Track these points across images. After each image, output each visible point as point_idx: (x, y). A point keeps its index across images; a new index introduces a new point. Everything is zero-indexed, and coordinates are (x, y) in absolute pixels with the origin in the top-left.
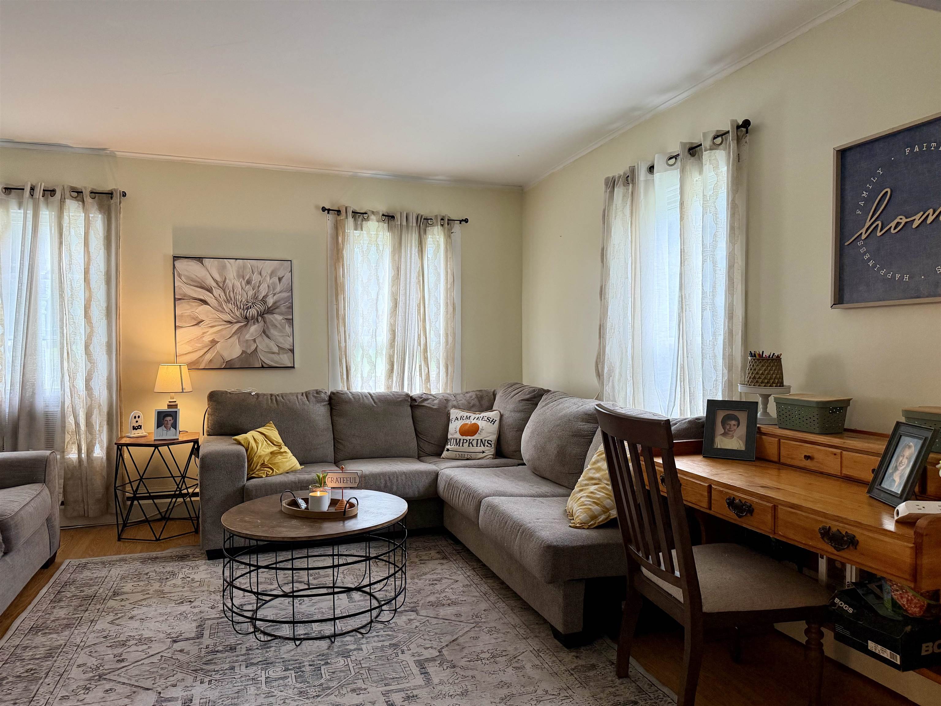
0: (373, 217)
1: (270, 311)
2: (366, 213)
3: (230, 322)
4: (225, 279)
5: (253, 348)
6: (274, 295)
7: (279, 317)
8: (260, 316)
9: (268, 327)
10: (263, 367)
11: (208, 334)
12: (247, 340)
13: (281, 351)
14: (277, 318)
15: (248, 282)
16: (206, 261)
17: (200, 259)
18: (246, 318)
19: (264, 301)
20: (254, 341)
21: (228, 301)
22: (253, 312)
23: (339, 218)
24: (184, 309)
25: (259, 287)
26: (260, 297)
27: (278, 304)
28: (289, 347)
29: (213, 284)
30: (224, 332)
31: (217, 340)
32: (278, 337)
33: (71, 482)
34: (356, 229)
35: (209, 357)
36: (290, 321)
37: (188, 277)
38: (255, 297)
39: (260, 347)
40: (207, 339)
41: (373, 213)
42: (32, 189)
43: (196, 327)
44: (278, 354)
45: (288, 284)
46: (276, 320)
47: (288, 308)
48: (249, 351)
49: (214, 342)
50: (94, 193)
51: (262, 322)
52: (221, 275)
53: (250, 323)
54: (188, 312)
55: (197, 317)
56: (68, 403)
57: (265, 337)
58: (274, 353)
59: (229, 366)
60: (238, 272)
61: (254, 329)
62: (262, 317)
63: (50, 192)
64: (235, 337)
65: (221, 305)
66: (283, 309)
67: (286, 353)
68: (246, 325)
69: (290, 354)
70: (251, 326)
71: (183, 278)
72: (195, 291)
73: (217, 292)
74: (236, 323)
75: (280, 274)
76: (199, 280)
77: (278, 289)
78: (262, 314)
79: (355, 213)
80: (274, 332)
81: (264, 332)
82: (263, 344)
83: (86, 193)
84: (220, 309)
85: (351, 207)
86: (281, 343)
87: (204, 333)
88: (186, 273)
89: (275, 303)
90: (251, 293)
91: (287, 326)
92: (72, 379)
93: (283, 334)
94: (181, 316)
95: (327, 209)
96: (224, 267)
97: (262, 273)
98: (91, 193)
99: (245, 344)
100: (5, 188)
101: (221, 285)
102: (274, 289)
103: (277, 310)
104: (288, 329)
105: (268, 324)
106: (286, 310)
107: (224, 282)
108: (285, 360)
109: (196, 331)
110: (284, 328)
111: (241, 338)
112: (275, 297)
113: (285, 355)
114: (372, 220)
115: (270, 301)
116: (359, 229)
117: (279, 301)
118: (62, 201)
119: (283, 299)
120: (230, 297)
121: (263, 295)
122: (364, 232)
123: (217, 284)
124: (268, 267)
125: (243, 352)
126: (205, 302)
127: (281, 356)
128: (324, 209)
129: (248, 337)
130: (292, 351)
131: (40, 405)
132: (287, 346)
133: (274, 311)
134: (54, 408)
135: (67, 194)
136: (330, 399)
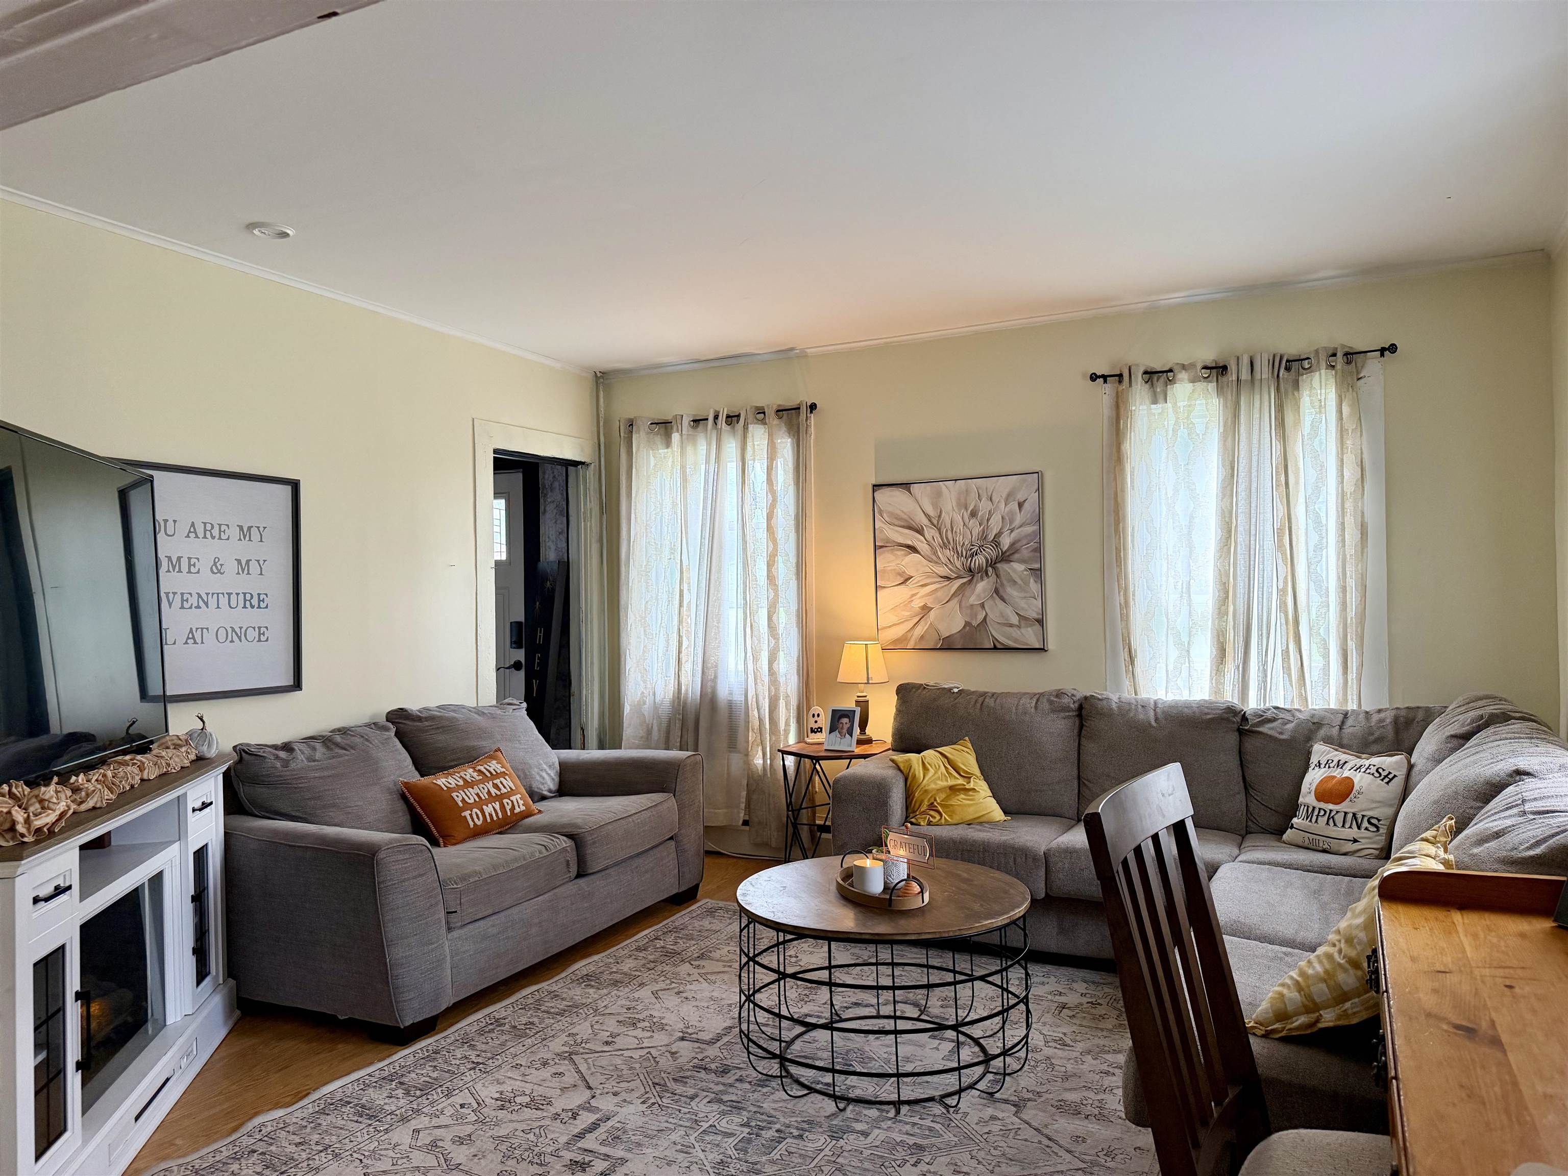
0: (1183, 375)
1: (1005, 557)
2: (1171, 371)
3: (947, 578)
4: (941, 512)
5: (981, 617)
6: (1012, 531)
7: (1019, 567)
8: (991, 566)
9: (1002, 585)
10: (995, 648)
11: (918, 596)
12: (972, 605)
13: (1023, 623)
14: (1017, 568)
15: (973, 514)
16: (915, 488)
17: (906, 486)
18: (970, 570)
19: (996, 542)
20: (982, 606)
21: (944, 546)
22: (980, 560)
23: (1121, 388)
24: (887, 560)
25: (988, 520)
26: (991, 537)
27: (1018, 545)
28: (1036, 616)
29: (925, 521)
30: (939, 594)
31: (929, 605)
32: (1017, 600)
33: (754, 796)
34: (1155, 401)
35: (919, 631)
36: (1038, 573)
37: (891, 514)
38: (983, 537)
39: (991, 615)
40: (917, 604)
41: (1184, 367)
42: (716, 417)
43: (902, 586)
44: (1019, 627)
45: (1034, 511)
46: (1015, 571)
47: (1035, 550)
48: (975, 623)
49: (926, 609)
50: (779, 411)
51: (994, 576)
52: (935, 505)
53: (975, 579)
54: (892, 566)
55: (904, 572)
56: (751, 691)
57: (998, 600)
58: (1011, 626)
59: (947, 646)
60: (959, 499)
61: (982, 587)
62: (994, 568)
63: (732, 419)
64: (955, 601)
65: (935, 553)
66: (1025, 553)
67: (1031, 626)
68: (970, 581)
69: (1037, 627)
70: (977, 582)
71: (885, 515)
72: (901, 534)
73: (930, 533)
74: (956, 578)
75: (1020, 496)
76: (905, 517)
77: (1017, 523)
78: (992, 564)
79: (1150, 375)
80: (1011, 592)
81: (997, 591)
82: (996, 611)
83: (771, 413)
84: (934, 558)
85: (1137, 365)
86: (1023, 609)
87: (913, 595)
88: (890, 509)
89: (1012, 544)
90: (977, 530)
91: (1032, 580)
92: (756, 659)
93: (1025, 595)
94: (884, 571)
95: (1100, 377)
96: (939, 494)
97: (993, 498)
99: (969, 611)
100: (694, 421)
101: (935, 522)
102: (1011, 523)
103: (1016, 556)
104: (1034, 587)
105: (1003, 578)
106: (1031, 554)
107: (940, 516)
108: (1030, 637)
109: (903, 593)
110: (1027, 584)
111: (963, 604)
112: (1013, 535)
113: (1029, 629)
114: (1182, 380)
115: (1006, 542)
116: (1161, 399)
117: (1019, 541)
118: (745, 428)
119: (1026, 536)
120: (947, 538)
121: (994, 532)
122: (1169, 405)
123: (930, 521)
124: (1002, 486)
125: (967, 624)
126: (913, 549)
127: (1023, 630)
128: (1094, 377)
129: (973, 600)
130: (1041, 622)
131: (723, 693)
132: (1033, 614)
133: (1012, 558)
135: (751, 418)
136: (1081, 708)
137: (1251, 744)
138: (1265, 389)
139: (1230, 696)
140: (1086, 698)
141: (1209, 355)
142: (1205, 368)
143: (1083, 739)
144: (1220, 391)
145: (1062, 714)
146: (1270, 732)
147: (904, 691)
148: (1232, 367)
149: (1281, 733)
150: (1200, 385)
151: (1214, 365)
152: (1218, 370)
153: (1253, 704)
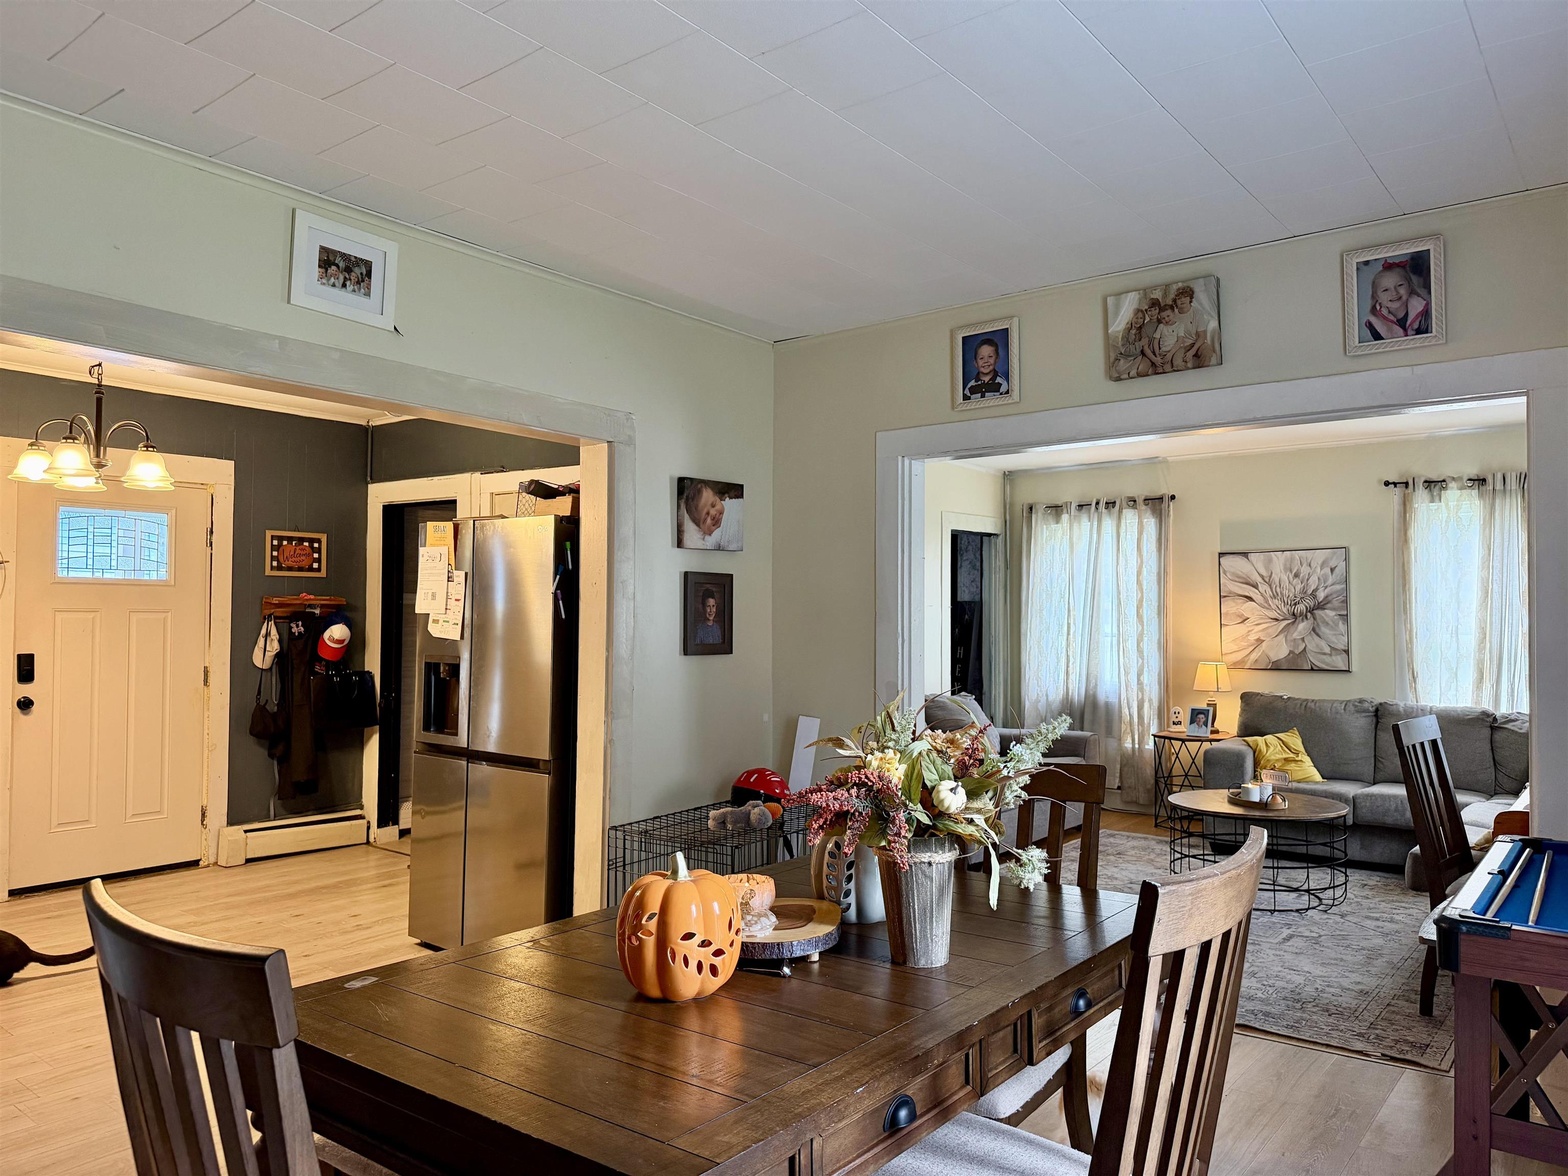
0: (1453, 485)
1: (1320, 606)
2: (1444, 481)
3: (1277, 620)
4: (1272, 573)
5: (1301, 648)
6: (1326, 587)
7: (1331, 613)
8: (1309, 612)
9: (1318, 625)
10: (1312, 669)
11: (1253, 632)
12: (1295, 639)
13: (1333, 652)
14: (1329, 614)
15: (1296, 575)
16: (1252, 556)
17: (1245, 554)
18: (1294, 614)
19: (1313, 595)
20: (1303, 639)
21: (1274, 597)
22: (1301, 607)
23: (1407, 491)
24: (1230, 607)
25: (1308, 580)
26: (1310, 592)
27: (1330, 598)
28: (1343, 648)
29: (1259, 579)
30: (1270, 630)
31: (1262, 638)
32: (1330, 636)
33: (1126, 769)
34: (1432, 501)
35: (1254, 656)
36: (1345, 618)
37: (1233, 574)
38: (1304, 591)
39: (1309, 647)
40: (1253, 637)
41: (1453, 479)
42: (1097, 503)
43: (1242, 625)
44: (1330, 655)
45: (1342, 575)
46: (1326, 615)
47: (1343, 602)
48: (1297, 652)
49: (1260, 641)
50: (1147, 500)
51: (1312, 619)
52: (1267, 568)
53: (1297, 621)
54: (1233, 610)
55: (1243, 615)
56: (1123, 696)
57: (1315, 635)
58: (1325, 654)
59: (1276, 667)
60: (1285, 565)
61: (1303, 627)
62: (1312, 614)
63: (1110, 504)
64: (1282, 637)
65: (1267, 602)
66: (1336, 603)
67: (1340, 654)
68: (1294, 622)
69: (1345, 655)
70: (1299, 623)
71: (1228, 574)
72: (1241, 587)
73: (1263, 587)
74: (1283, 620)
75: (1333, 564)
76: (1244, 576)
77: (1330, 581)
78: (1311, 610)
79: (1429, 483)
80: (1324, 630)
81: (1314, 630)
82: (1313, 644)
83: (1140, 501)
84: (1266, 605)
85: (1419, 477)
86: (1333, 642)
87: (1249, 631)
88: (1232, 570)
89: (1326, 597)
90: (1299, 587)
91: (1340, 622)
92: (1127, 674)
93: (1335, 632)
94: (1227, 614)
95: (1391, 483)
96: (1270, 561)
97: (1312, 565)
98: (1145, 500)
99: (1292, 644)
100: (1079, 506)
101: (1267, 580)
102: (1325, 583)
103: (1329, 605)
104: (1342, 627)
105: (1319, 621)
106: (1341, 605)
107: (1271, 576)
108: (1339, 662)
109: (1242, 629)
110: (1337, 625)
111: (1288, 638)
112: (1326, 591)
113: (1339, 657)
114: (1452, 488)
115: (1321, 595)
116: (1437, 498)
117: (1331, 595)
118: (1120, 512)
119: (1337, 592)
120: (1276, 592)
121: (1312, 588)
122: (1443, 504)
123: (1263, 579)
124: (1320, 556)
125: (1291, 652)
126: (1250, 599)
127: (1334, 658)
128: (1387, 484)
129: (1296, 635)
130: (1347, 652)
131: (1102, 698)
132: (1341, 646)
133: (1326, 607)
134: (1113, 700)
135: (1124, 503)
136: (1377, 710)
137: (1498, 736)
138: (1514, 495)
139: (1487, 705)
140: (1381, 704)
141: (1473, 471)
142: (1470, 480)
143: (1378, 731)
144: (1481, 495)
145: (1364, 714)
146: (1512, 728)
147: (1246, 697)
148: (1490, 480)
149: (1521, 729)
150: (1466, 492)
151: (1476, 478)
152: (1480, 482)
153: (1503, 710)
